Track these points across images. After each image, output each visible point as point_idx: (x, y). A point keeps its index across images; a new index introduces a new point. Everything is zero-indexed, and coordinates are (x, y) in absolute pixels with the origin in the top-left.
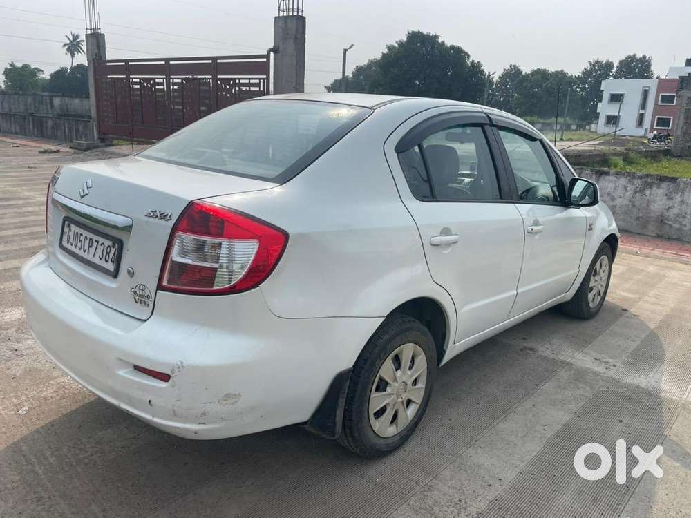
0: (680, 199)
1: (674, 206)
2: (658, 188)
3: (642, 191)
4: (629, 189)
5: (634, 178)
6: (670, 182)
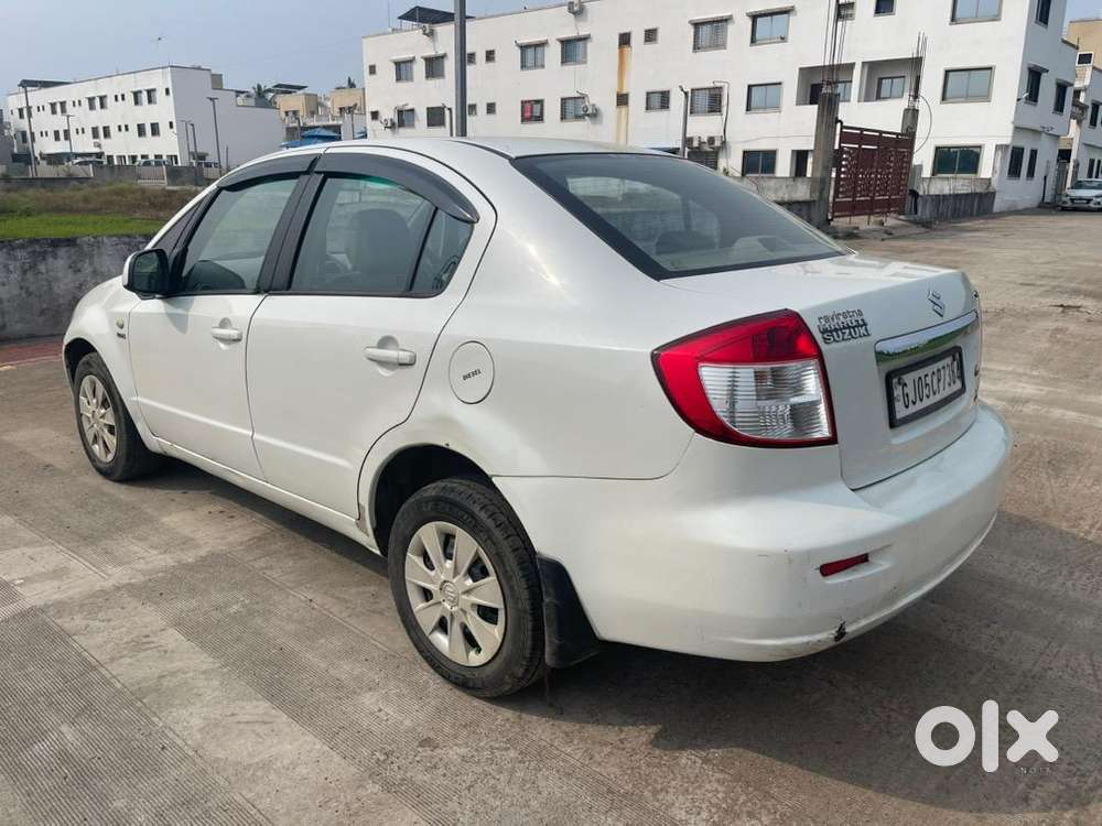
0: (91, 269)
1: (85, 281)
2: (56, 258)
3: (33, 267)
4: (11, 268)
5: (13, 249)
6: (67, 246)
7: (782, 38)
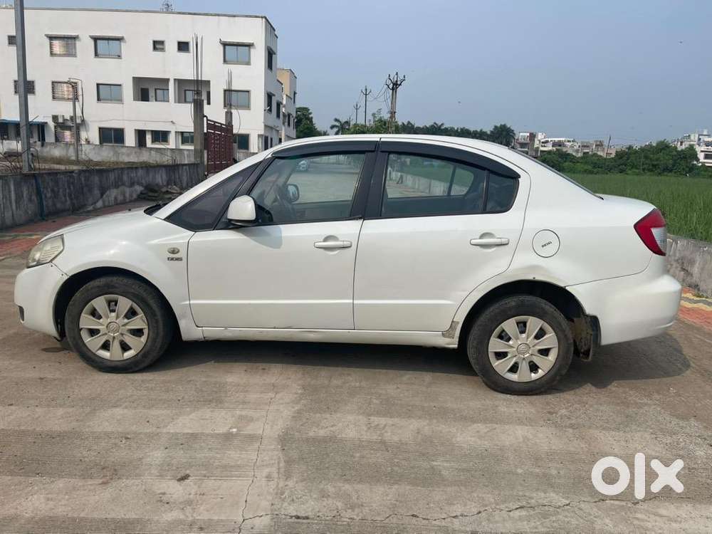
7: (119, 56)
